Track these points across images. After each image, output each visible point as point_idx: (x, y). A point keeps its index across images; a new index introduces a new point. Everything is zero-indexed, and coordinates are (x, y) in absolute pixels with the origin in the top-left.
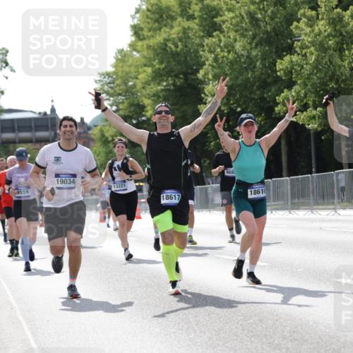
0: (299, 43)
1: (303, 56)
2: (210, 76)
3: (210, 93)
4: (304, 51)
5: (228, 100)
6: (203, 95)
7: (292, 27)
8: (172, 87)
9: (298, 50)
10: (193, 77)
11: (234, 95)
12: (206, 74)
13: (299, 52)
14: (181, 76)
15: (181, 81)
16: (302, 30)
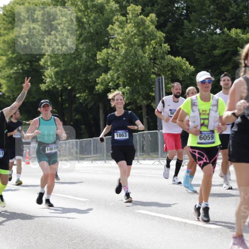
0: (113, 40)
1: (116, 49)
2: (49, 64)
3: (48, 75)
4: (117, 46)
5: (62, 81)
6: (43, 77)
7: (108, 29)
8: (21, 71)
9: (112, 45)
10: (36, 64)
11: (66, 77)
12: (46, 62)
13: (113, 46)
14: (28, 63)
15: (28, 66)
16: (116, 30)
